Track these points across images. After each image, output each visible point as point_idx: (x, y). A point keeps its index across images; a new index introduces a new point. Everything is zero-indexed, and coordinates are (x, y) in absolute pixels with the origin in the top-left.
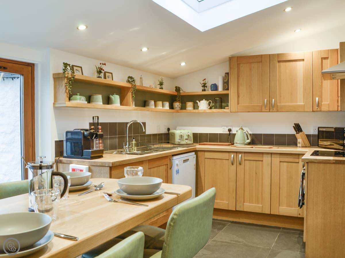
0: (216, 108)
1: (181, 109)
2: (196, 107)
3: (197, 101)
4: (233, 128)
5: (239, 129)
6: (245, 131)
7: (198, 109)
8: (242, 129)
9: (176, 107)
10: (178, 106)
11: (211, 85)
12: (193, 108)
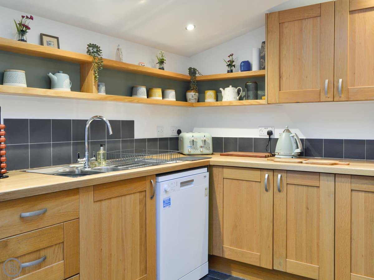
0: (247, 98)
1: (198, 101)
2: (218, 97)
3: (221, 89)
4: (275, 130)
5: (284, 132)
6: (293, 135)
7: (221, 100)
8: (288, 131)
9: (190, 99)
10: (192, 97)
11: (241, 63)
12: (215, 100)
